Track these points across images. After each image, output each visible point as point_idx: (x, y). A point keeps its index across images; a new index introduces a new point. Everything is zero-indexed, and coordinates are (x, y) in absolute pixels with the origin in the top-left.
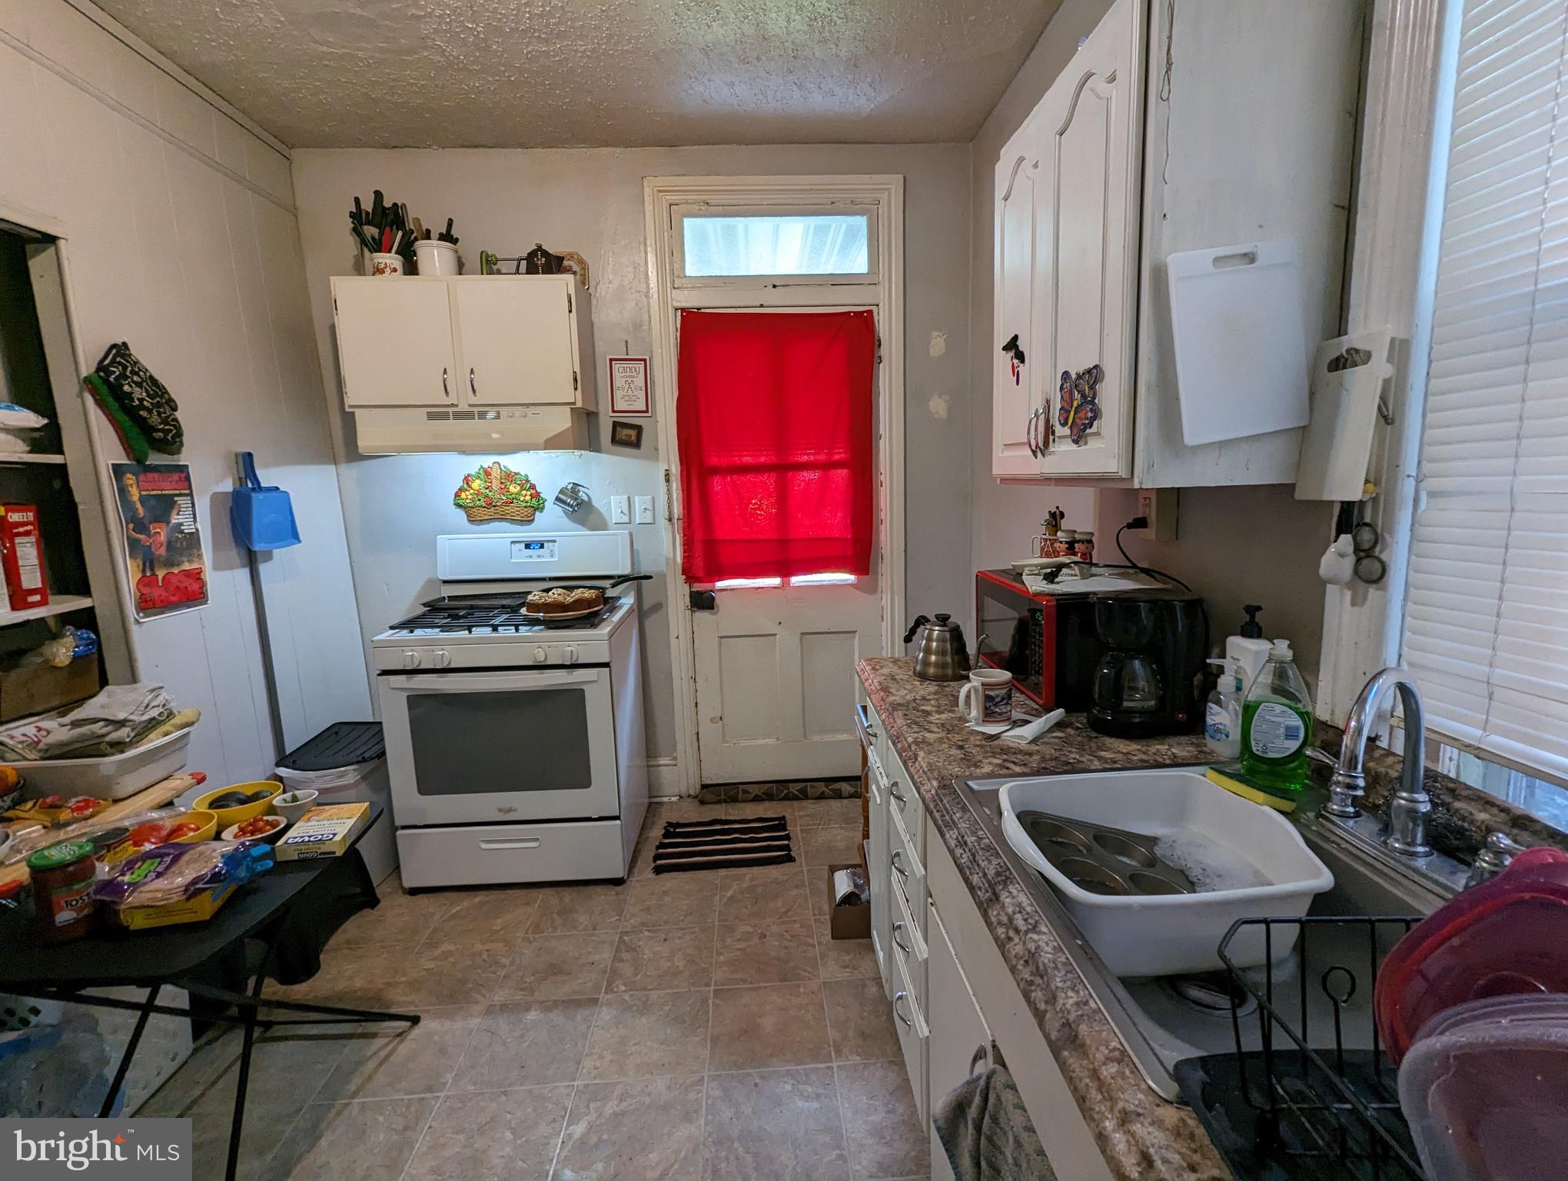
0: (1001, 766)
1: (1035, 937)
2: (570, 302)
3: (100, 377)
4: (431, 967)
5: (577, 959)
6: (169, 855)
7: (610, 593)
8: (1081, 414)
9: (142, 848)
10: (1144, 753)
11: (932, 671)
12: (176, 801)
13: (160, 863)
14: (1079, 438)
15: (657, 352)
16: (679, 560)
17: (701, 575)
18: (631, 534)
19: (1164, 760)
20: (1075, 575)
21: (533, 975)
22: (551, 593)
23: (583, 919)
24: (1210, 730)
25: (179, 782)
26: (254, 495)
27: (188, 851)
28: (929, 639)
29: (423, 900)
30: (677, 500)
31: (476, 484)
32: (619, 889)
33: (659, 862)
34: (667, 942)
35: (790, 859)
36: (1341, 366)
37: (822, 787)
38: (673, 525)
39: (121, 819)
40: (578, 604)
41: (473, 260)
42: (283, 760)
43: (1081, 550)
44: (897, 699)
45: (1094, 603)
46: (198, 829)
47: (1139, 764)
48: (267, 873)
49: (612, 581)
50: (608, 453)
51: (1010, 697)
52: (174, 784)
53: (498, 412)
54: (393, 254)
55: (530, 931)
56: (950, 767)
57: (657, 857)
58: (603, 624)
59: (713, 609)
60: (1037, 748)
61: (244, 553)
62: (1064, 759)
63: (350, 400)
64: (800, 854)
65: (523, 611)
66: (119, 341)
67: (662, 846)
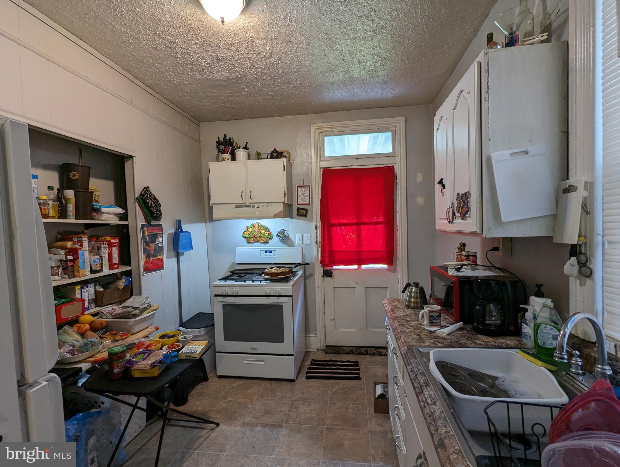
0: (433, 343)
1: (434, 407)
2: (284, 168)
3: (141, 197)
4: (224, 406)
5: (275, 409)
6: (147, 353)
7: (294, 270)
8: (464, 209)
9: (139, 350)
10: (494, 342)
11: (412, 305)
12: (149, 336)
13: (144, 356)
14: (463, 217)
15: (314, 183)
16: (320, 258)
17: (327, 263)
18: (302, 248)
19: (503, 345)
20: (469, 269)
21: (260, 413)
22: (273, 269)
23: (279, 394)
24: (523, 334)
25: (151, 329)
26: (180, 234)
27: (152, 352)
28: (411, 292)
29: (223, 381)
30: (319, 236)
31: (250, 230)
32: (292, 383)
33: (308, 375)
34: (309, 407)
35: (359, 378)
36: (567, 191)
37: (374, 350)
38: (318, 245)
39: (134, 340)
40: (282, 273)
41: (253, 155)
42: (181, 325)
43: (471, 259)
44: (397, 315)
45: (473, 280)
46: (155, 345)
47: (491, 346)
48: (175, 362)
49: (295, 265)
50: (295, 218)
51: (440, 316)
52: (149, 330)
53: (259, 205)
54: (228, 154)
55: (259, 396)
56: (413, 342)
57: (307, 373)
58: (290, 281)
59: (332, 276)
60: (450, 337)
61: (176, 252)
62: (459, 342)
63: (212, 202)
64: (363, 377)
65: (263, 275)
66: (147, 186)
67: (310, 368)
